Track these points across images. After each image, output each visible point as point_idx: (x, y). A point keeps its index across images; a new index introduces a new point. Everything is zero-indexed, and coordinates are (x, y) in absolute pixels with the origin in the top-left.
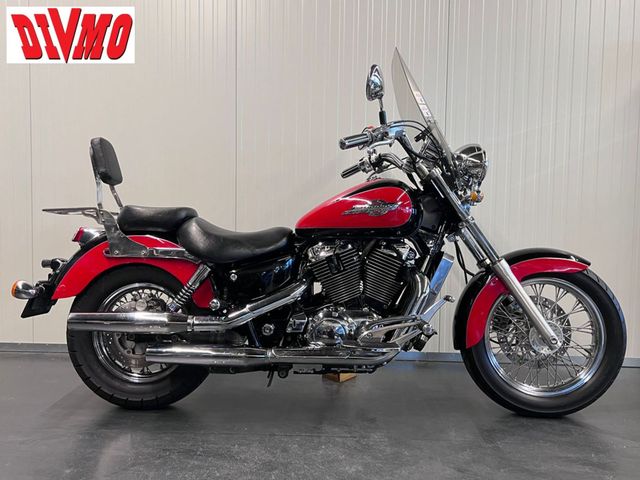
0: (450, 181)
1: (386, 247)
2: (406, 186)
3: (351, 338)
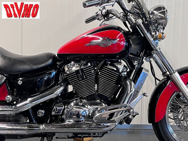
1: (110, 65)
2: (122, 29)
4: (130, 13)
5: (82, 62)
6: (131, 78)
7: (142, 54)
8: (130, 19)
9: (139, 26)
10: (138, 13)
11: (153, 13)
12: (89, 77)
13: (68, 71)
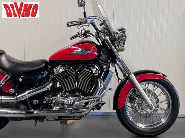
0: (113, 42)
1: (87, 68)
2: (95, 44)
3: (71, 105)
4: (101, 32)
5: (66, 66)
6: (101, 78)
7: (109, 61)
8: (101, 36)
9: (107, 41)
10: (106, 32)
11: (117, 33)
12: (71, 77)
13: (56, 72)
